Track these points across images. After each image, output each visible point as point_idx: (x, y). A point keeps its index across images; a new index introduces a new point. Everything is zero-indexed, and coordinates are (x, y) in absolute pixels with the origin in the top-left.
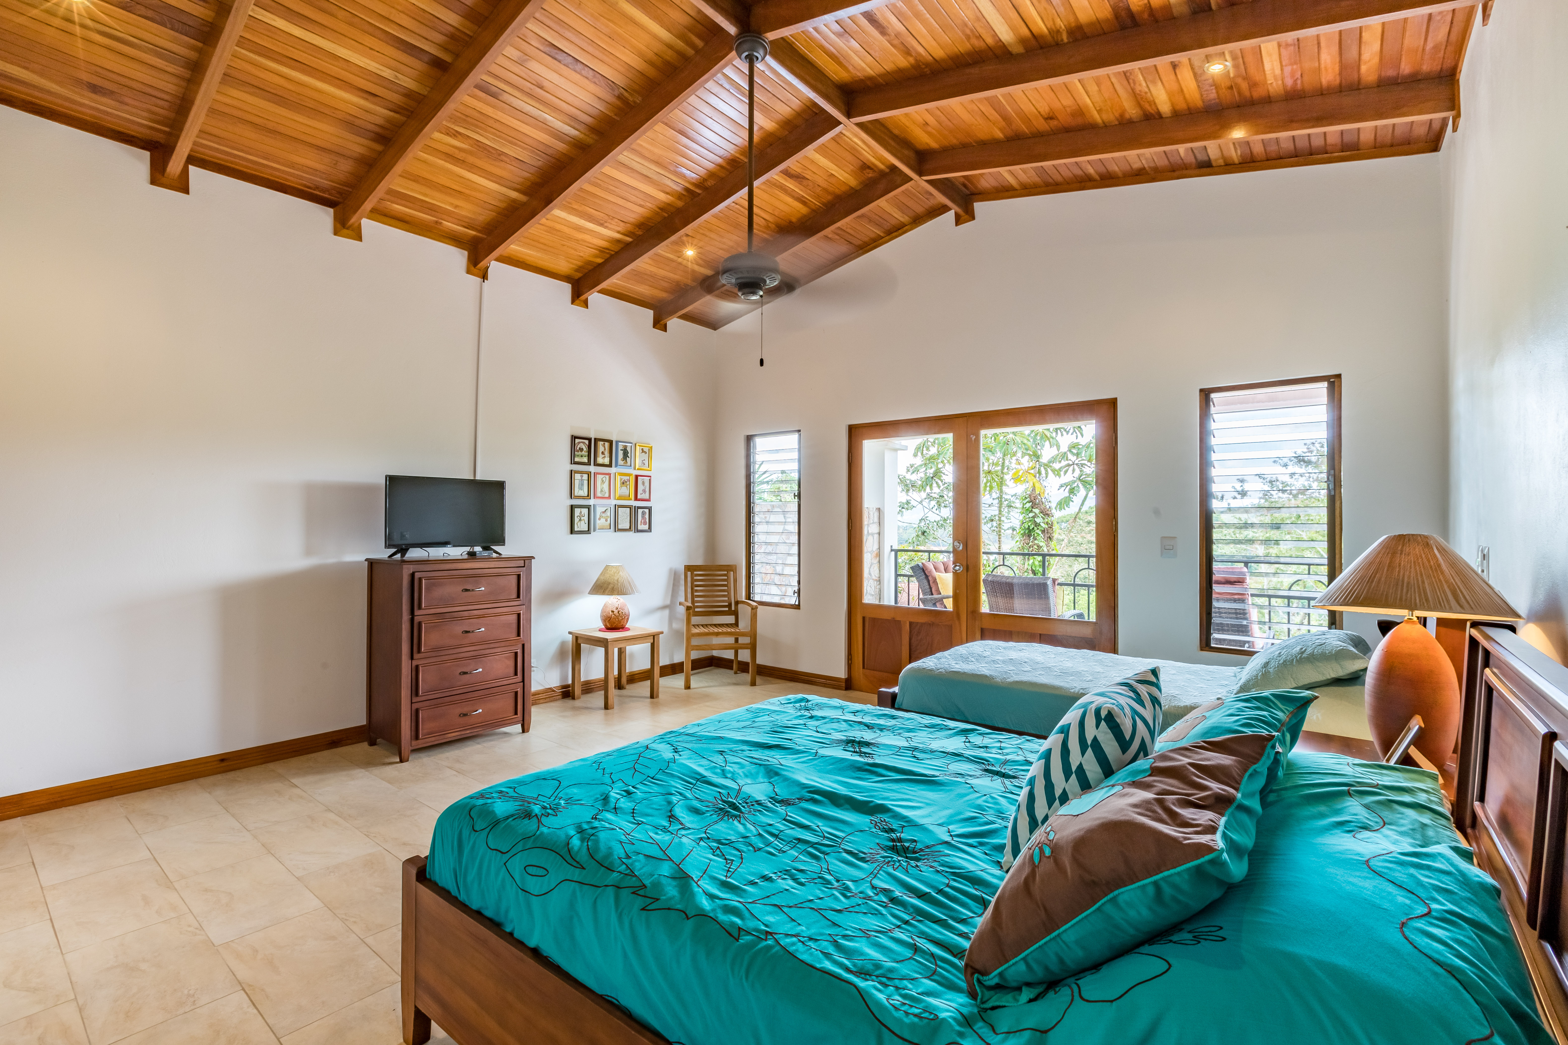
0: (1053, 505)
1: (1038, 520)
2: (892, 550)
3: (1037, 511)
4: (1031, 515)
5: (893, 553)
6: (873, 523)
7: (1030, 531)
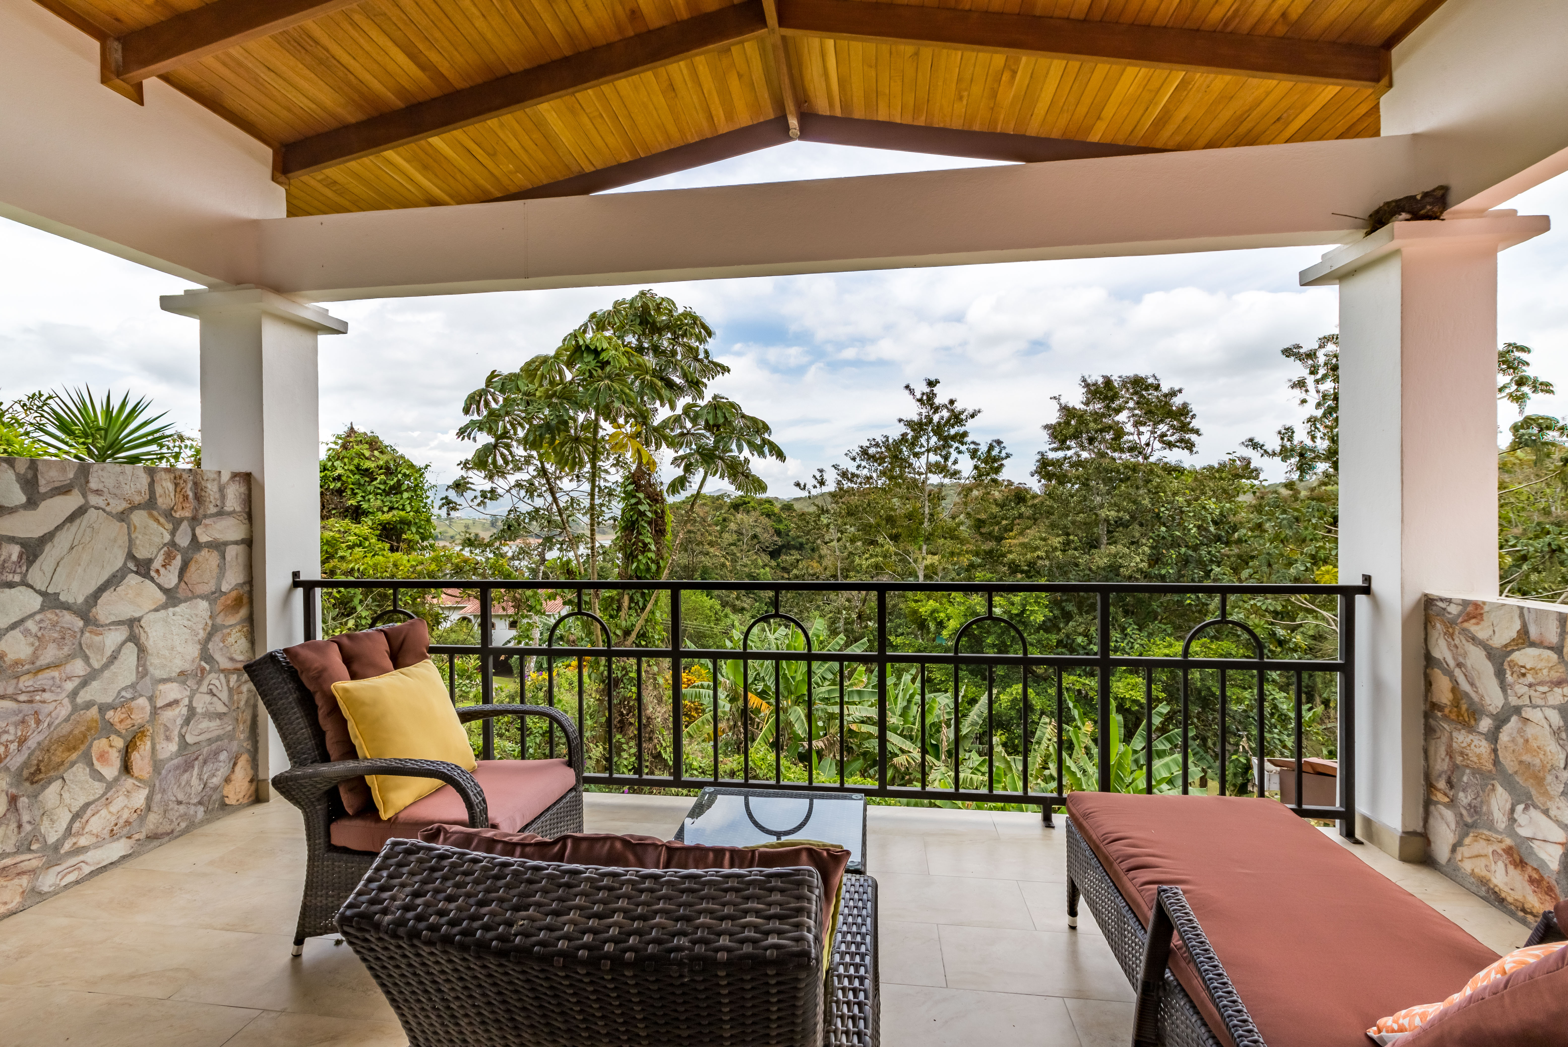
0: (665, 488)
1: (642, 508)
2: (296, 584)
3: (641, 495)
4: (633, 501)
5: (300, 591)
6: (221, 513)
7: (633, 523)
